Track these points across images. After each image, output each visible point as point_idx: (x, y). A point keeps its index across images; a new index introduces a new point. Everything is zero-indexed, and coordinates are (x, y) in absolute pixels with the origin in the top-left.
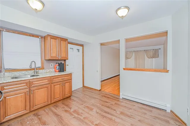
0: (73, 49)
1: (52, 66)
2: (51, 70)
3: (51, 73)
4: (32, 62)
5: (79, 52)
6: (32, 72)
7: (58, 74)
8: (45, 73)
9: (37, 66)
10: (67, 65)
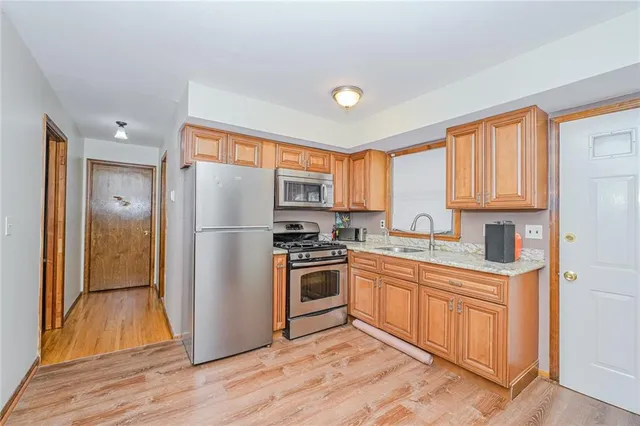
4: (420, 216)
8: (461, 252)
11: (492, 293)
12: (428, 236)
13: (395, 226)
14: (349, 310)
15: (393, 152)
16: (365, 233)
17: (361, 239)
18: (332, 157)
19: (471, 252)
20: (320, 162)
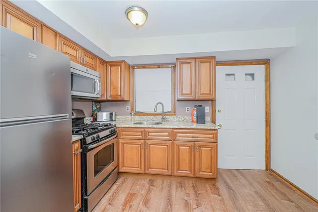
0: (234, 75)
1: (188, 111)
2: (187, 118)
3: (185, 122)
4: (158, 103)
5: (253, 79)
6: (158, 119)
7: (195, 126)
8: (177, 121)
9: (165, 110)
10: (217, 111)
11: (211, 138)
12: (161, 114)
13: (137, 110)
14: (119, 169)
15: (136, 65)
16: (116, 115)
17: (114, 120)
18: (98, 60)
19: (181, 120)
20: (91, 62)
